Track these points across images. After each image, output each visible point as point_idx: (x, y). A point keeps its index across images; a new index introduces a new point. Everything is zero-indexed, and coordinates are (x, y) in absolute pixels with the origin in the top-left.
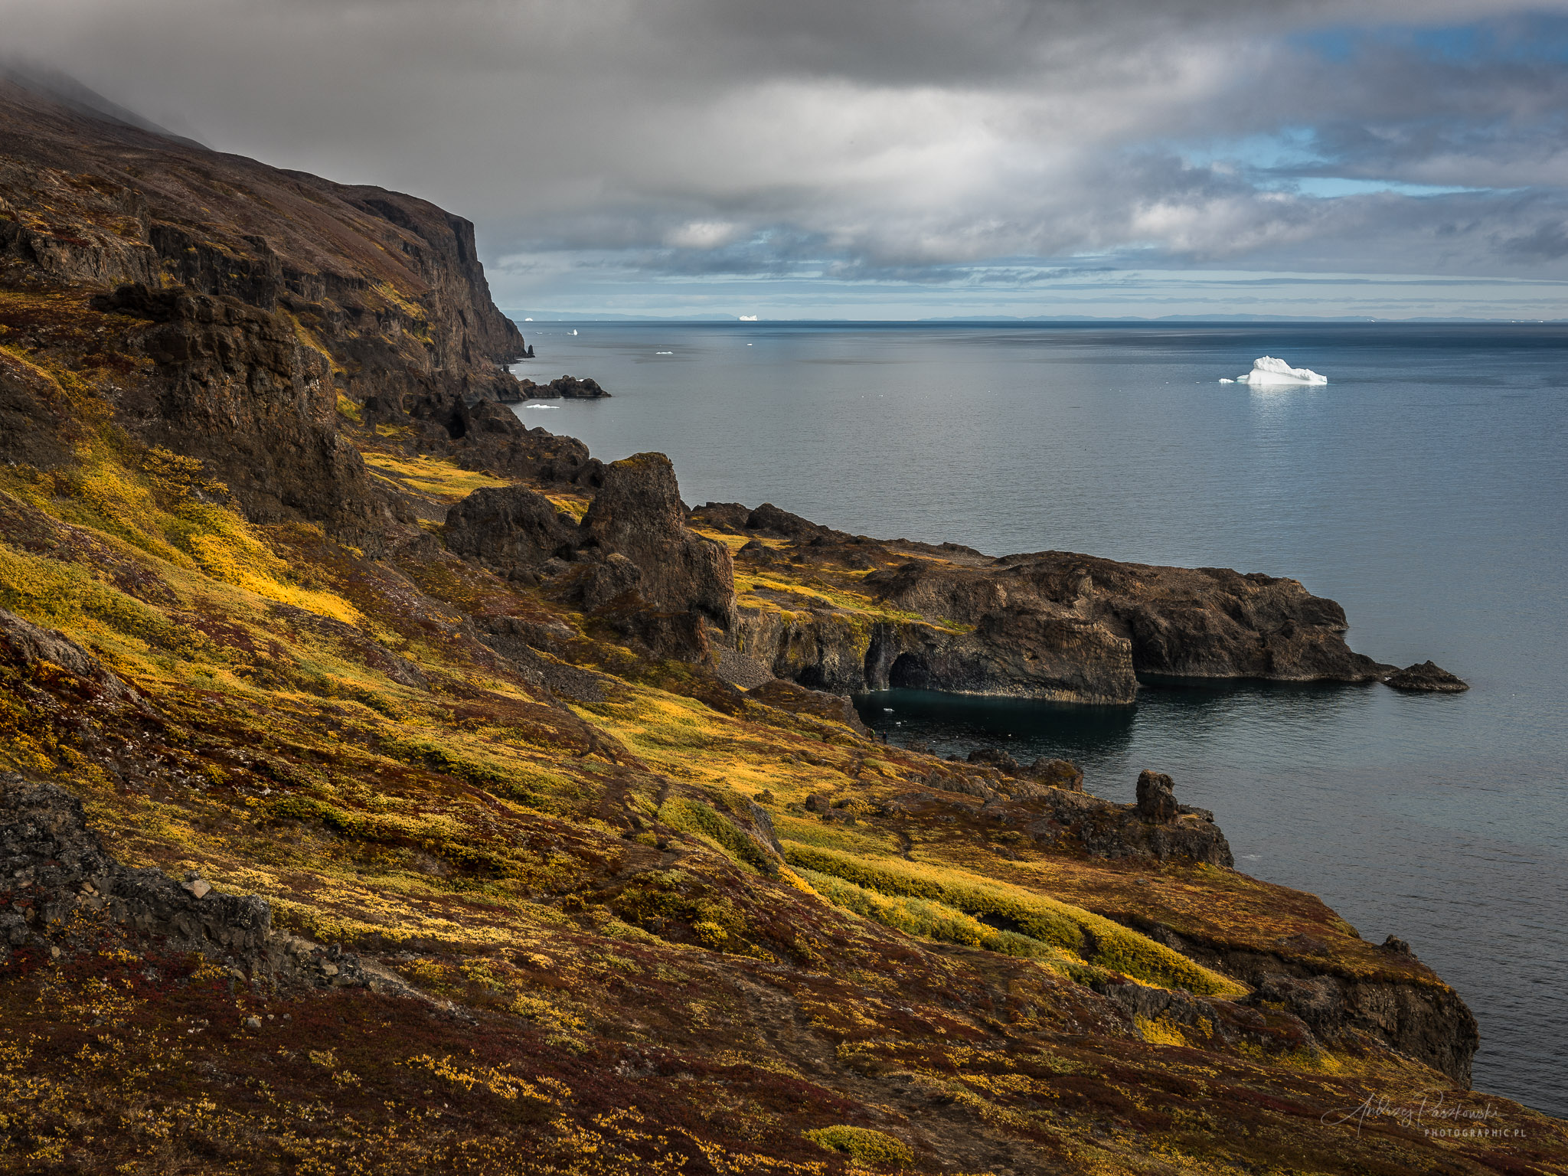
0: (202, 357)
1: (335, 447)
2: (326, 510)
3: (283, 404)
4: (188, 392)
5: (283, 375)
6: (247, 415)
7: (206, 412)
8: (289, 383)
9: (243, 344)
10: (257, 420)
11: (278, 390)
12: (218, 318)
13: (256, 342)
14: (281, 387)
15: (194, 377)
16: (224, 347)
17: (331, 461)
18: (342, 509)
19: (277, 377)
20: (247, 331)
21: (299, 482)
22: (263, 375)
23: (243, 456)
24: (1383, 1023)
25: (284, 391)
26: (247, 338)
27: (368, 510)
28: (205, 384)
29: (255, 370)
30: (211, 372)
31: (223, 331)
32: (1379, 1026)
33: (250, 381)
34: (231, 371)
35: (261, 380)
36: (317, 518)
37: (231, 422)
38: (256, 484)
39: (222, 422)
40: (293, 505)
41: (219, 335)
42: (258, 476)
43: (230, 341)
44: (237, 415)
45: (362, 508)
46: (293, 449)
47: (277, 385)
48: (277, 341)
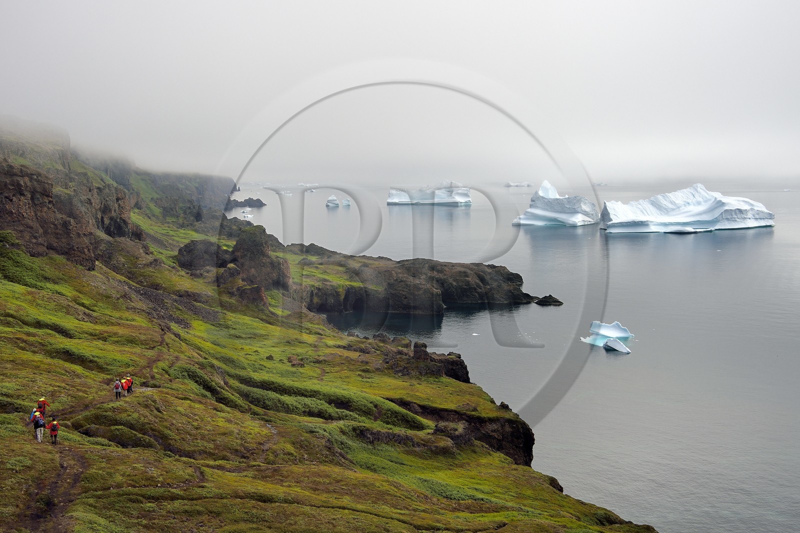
0: (9, 189)
1: (71, 225)
2: (67, 250)
3: (49, 208)
4: (4, 204)
5: (48, 196)
6: (31, 213)
7: (12, 212)
8: (51, 199)
9: (29, 184)
10: (36, 215)
11: (46, 202)
12: (17, 173)
13: (35, 183)
14: (47, 201)
15: (6, 197)
16: (19, 185)
17: (69, 231)
18: (74, 250)
19: (45, 197)
20: (31, 179)
21: (56, 240)
22: (39, 196)
23: (29, 230)
24: (496, 436)
25: (49, 203)
26: (31, 181)
27: (86, 250)
28: (11, 200)
29: (35, 194)
30: (14, 195)
31: (19, 179)
32: (495, 437)
33: (32, 199)
34: (22, 194)
35: (38, 198)
36: (63, 254)
37: (23, 215)
38: (34, 241)
39: (19, 216)
40: (52, 249)
41: (16, 180)
42: (35, 238)
43: (22, 183)
44: (26, 213)
45: (83, 249)
46: (52, 226)
47: (45, 200)
48: (44, 183)
